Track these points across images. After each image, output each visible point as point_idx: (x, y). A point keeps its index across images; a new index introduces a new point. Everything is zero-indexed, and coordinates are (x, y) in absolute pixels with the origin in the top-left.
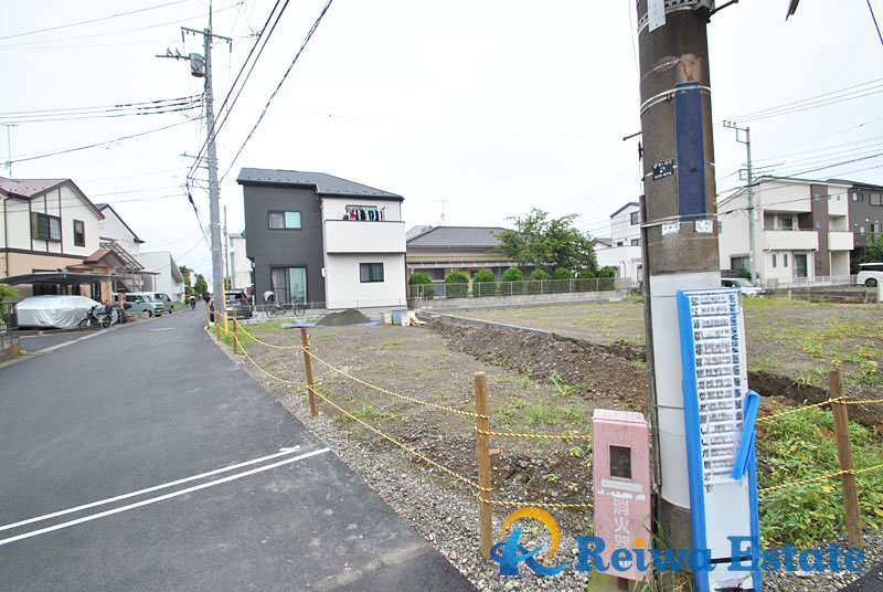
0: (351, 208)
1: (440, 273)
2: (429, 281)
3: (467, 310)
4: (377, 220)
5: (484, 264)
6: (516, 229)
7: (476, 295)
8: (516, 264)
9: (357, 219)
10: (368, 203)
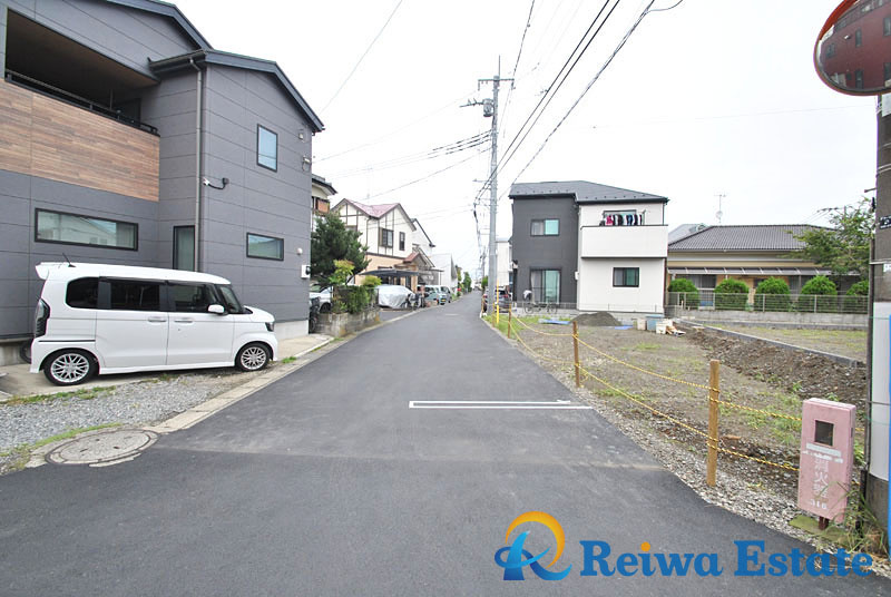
0: (608, 214)
1: (710, 280)
2: (694, 290)
3: (743, 325)
4: (636, 224)
5: (775, 271)
6: (833, 226)
7: (757, 308)
8: (827, 273)
9: (614, 224)
10: (626, 207)
